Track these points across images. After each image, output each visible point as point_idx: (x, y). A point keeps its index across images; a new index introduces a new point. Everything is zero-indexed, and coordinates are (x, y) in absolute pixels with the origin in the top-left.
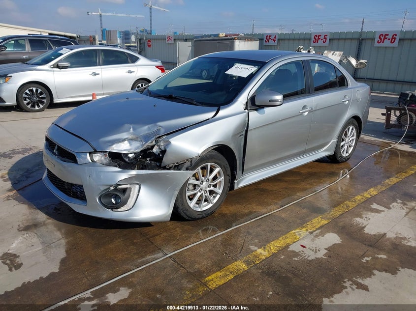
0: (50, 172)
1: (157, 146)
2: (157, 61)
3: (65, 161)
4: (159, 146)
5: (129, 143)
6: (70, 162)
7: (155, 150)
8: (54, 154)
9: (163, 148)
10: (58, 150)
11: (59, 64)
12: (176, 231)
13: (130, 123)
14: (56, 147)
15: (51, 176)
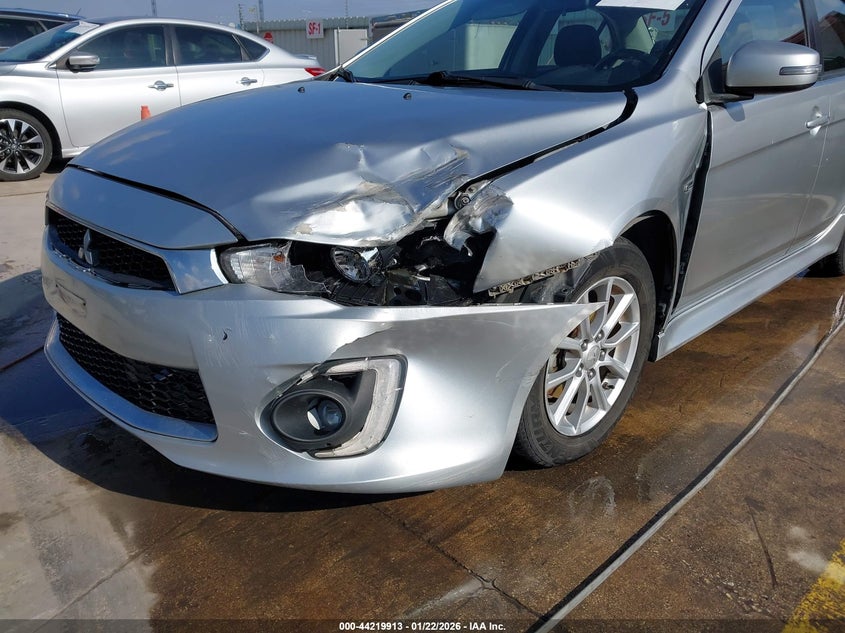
0: (71, 326)
1: (461, 218)
2: (307, 58)
3: (124, 285)
4: (465, 219)
5: (364, 209)
6: (146, 287)
7: (452, 233)
8: (83, 263)
9: (478, 224)
10: (92, 247)
11: (72, 58)
12: (515, 507)
13: (356, 140)
14: (87, 238)
15: (73, 338)
